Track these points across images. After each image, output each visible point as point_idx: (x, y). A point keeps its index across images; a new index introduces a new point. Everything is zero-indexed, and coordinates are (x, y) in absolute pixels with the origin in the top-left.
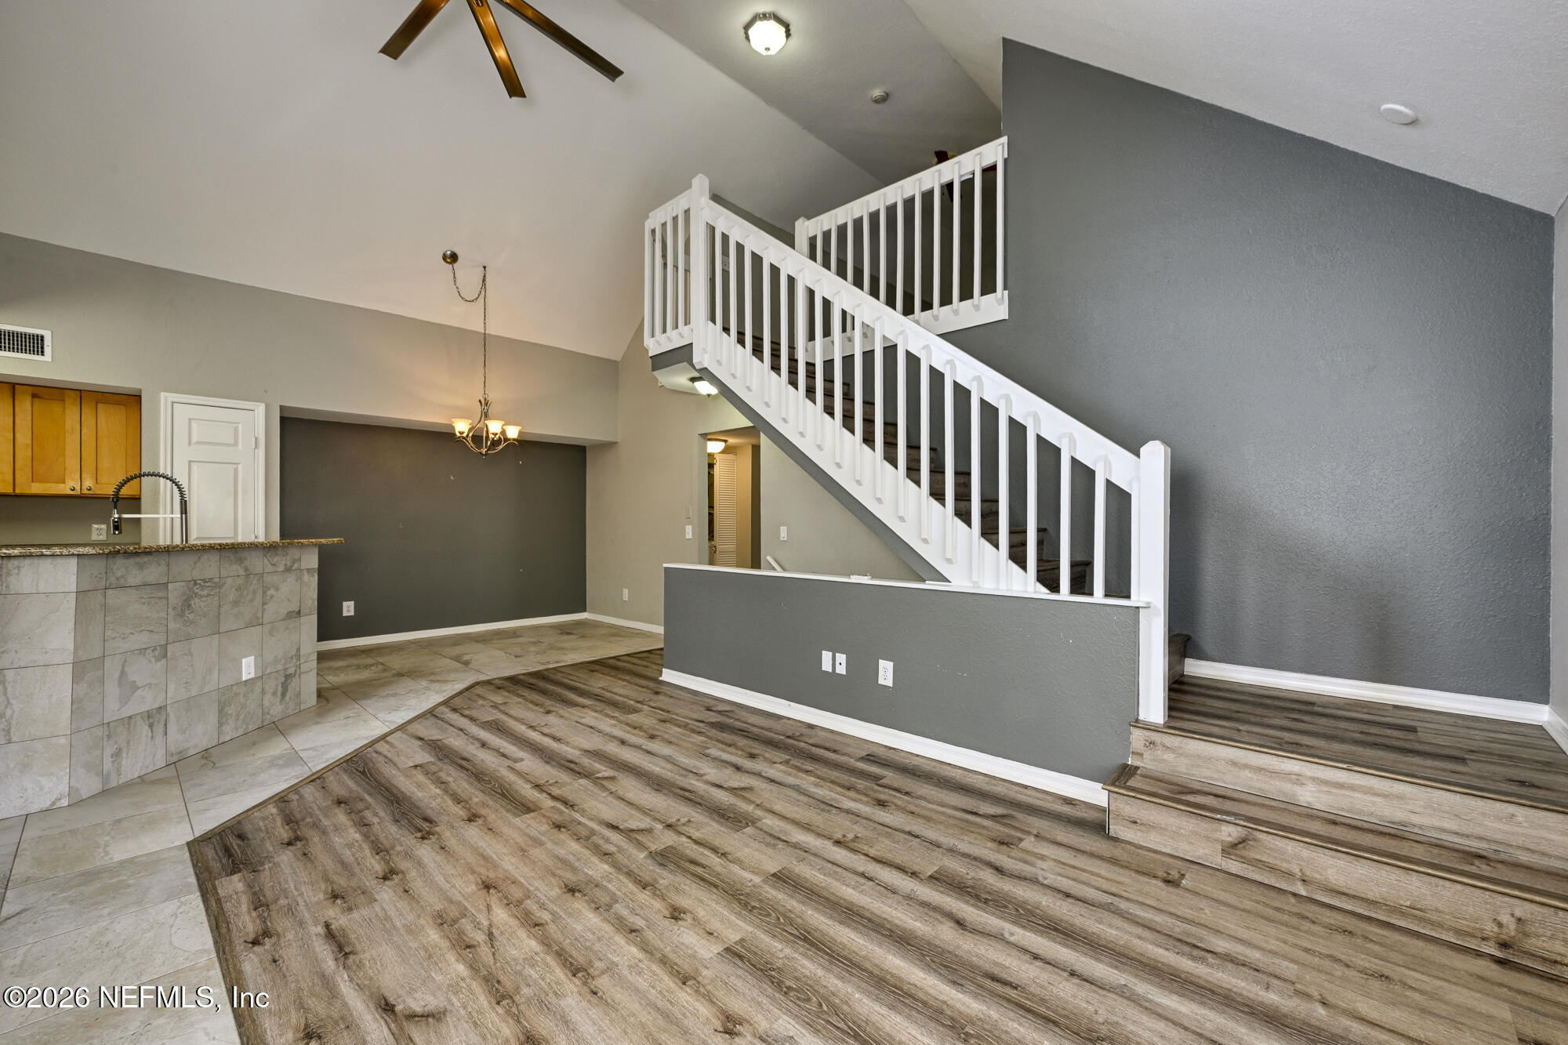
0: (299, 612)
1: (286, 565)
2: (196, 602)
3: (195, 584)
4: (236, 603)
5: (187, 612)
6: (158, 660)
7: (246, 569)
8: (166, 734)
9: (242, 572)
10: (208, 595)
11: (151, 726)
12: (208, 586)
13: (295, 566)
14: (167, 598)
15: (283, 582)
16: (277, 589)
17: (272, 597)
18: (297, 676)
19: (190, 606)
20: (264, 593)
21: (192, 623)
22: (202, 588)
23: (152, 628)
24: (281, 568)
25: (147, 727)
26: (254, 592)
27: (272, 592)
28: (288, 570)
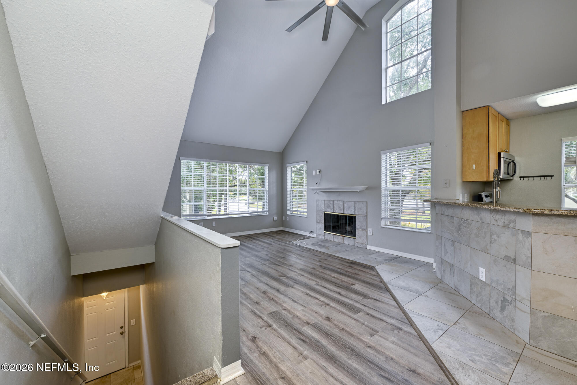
0: (514, 260)
1: (504, 223)
2: (462, 228)
3: (462, 220)
4: (477, 236)
5: (459, 231)
6: (452, 246)
7: (481, 219)
8: (454, 276)
9: (479, 220)
10: (466, 227)
11: (451, 269)
12: (466, 223)
13: (511, 225)
14: (454, 223)
15: (502, 233)
16: (498, 237)
17: (495, 240)
18: (512, 305)
19: (460, 229)
20: (491, 236)
21: (461, 237)
22: (464, 223)
23: (450, 233)
24: (501, 224)
25: (449, 269)
26: (485, 233)
27: (494, 237)
28: (506, 226)
